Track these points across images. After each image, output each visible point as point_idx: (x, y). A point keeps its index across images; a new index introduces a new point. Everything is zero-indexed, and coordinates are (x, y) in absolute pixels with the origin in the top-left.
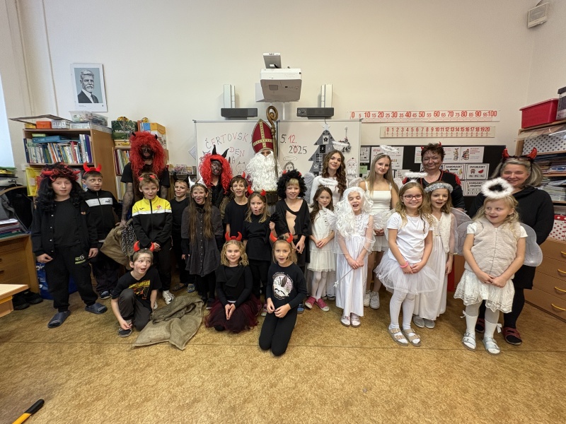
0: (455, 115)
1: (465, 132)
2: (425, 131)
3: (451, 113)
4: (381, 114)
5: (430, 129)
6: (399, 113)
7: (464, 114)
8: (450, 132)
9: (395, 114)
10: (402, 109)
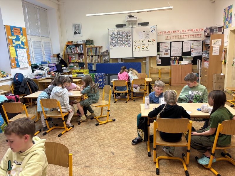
0: (189, 31)
1: (193, 36)
2: (179, 37)
3: (188, 30)
4: (165, 32)
5: (181, 36)
6: (171, 32)
7: (192, 30)
8: (188, 36)
9: (169, 32)
10: (172, 30)
